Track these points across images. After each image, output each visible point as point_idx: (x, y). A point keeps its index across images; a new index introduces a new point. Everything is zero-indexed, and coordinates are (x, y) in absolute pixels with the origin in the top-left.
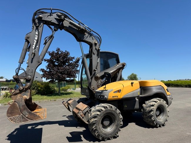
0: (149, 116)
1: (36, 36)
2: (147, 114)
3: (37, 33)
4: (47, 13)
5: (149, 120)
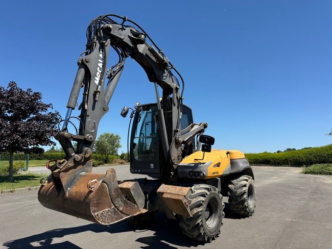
0: (242, 200)
1: (100, 61)
2: (239, 198)
3: (101, 55)
4: (116, 23)
5: (241, 206)
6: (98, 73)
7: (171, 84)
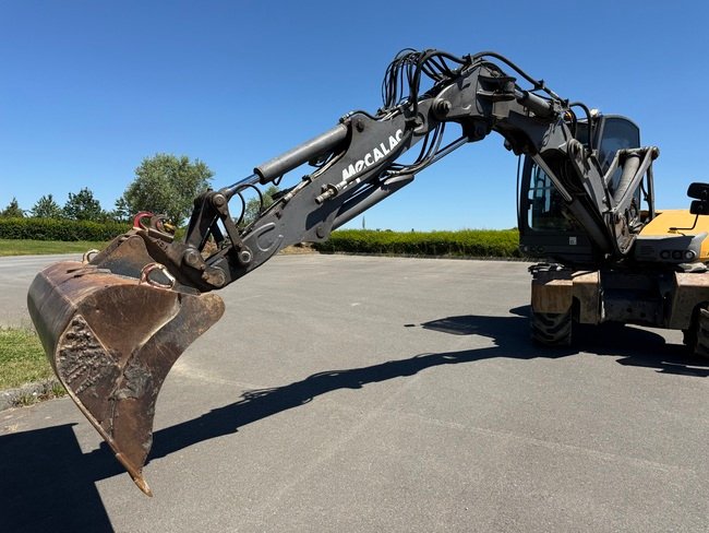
6: (361, 162)
7: (563, 146)
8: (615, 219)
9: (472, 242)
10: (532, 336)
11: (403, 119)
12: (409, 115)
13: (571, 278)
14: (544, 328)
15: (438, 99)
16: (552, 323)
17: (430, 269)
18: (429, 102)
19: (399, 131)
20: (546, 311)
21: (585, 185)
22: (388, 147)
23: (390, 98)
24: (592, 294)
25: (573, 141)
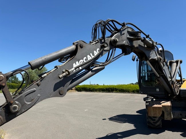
6: (82, 61)
7: (156, 58)
8: (173, 83)
9: (120, 88)
10: (148, 124)
11: (99, 45)
12: (102, 43)
13: (161, 104)
14: (152, 122)
15: (113, 38)
16: (155, 120)
17: (109, 97)
18: (110, 39)
19: (98, 49)
20: (153, 116)
21: (163, 71)
22: (93, 55)
23: (95, 37)
24: (169, 109)
25: (159, 56)
